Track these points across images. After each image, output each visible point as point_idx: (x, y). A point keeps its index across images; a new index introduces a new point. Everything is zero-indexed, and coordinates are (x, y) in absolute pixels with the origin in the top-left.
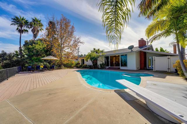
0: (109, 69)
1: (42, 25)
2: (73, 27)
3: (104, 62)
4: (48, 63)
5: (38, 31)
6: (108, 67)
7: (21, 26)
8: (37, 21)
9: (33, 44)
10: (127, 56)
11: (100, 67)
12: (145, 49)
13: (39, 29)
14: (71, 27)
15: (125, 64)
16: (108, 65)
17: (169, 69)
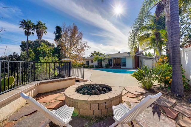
1: (46, 28)
3: (108, 63)
5: (42, 34)
6: (111, 67)
7: (28, 29)
8: (42, 25)
10: (126, 59)
11: (104, 67)
12: (138, 54)
13: (43, 32)
15: (124, 65)
16: (111, 66)
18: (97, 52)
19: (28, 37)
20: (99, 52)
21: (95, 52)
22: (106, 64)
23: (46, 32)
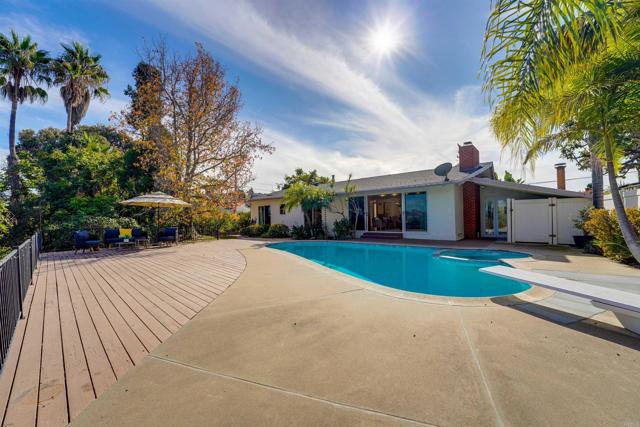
0: (365, 237)
1: (103, 75)
2: (234, 91)
3: (347, 214)
4: (134, 221)
5: (86, 97)
6: (360, 233)
7: (18, 73)
8: (84, 59)
9: (70, 147)
13: (91, 90)
14: (225, 90)
16: (361, 227)
17: (553, 236)
18: (307, 171)
19: (14, 107)
20: (314, 174)
21: (299, 172)
22: (339, 218)
23: (105, 91)
